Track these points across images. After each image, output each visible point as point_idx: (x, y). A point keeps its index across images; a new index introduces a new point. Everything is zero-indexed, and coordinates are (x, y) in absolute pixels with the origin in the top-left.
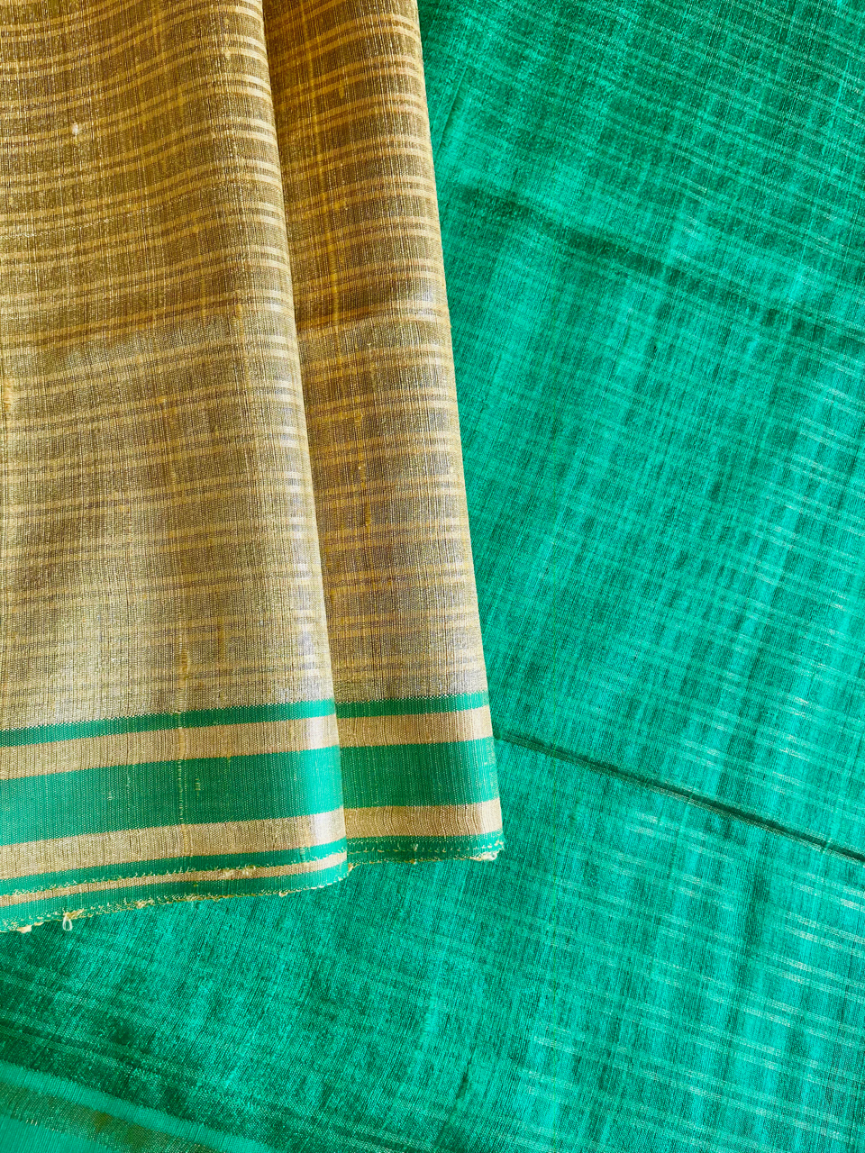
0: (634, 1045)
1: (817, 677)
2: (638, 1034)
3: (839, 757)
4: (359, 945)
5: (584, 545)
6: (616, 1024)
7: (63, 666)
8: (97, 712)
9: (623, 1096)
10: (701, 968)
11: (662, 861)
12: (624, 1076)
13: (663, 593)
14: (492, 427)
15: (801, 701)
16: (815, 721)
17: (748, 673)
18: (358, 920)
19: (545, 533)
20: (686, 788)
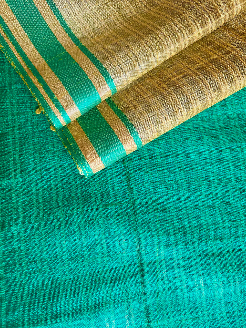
0: (28, 274)
1: (215, 285)
2: (34, 273)
3: (188, 311)
4: (24, 144)
5: (212, 163)
6: (34, 261)
7: (79, 5)
8: (70, 22)
9: (5, 278)
10: (73, 290)
11: (108, 252)
12: (14, 275)
13: (211, 202)
14: (232, 111)
15: (202, 282)
16: (197, 292)
17: (202, 254)
18: (33, 141)
19: (208, 146)
20: (143, 248)
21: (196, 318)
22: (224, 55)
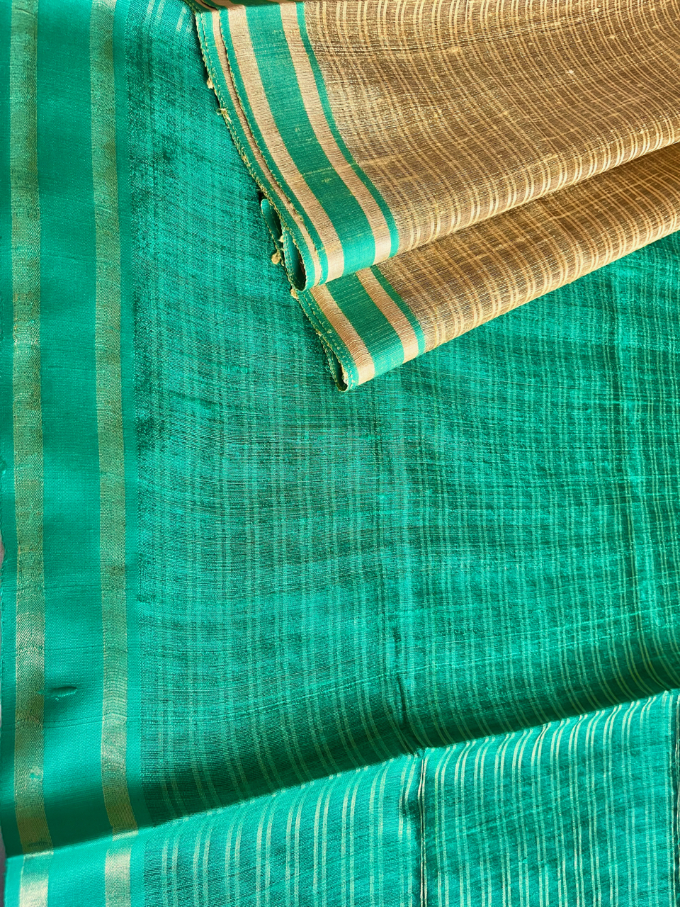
1: (482, 568)
13: (488, 455)
15: (468, 563)
17: (470, 524)
21: (459, 612)
22: (534, 240)
